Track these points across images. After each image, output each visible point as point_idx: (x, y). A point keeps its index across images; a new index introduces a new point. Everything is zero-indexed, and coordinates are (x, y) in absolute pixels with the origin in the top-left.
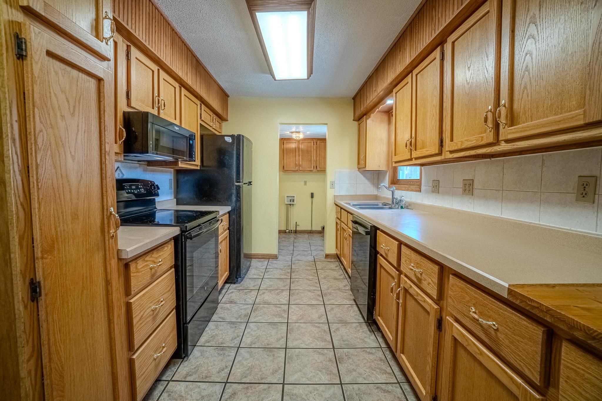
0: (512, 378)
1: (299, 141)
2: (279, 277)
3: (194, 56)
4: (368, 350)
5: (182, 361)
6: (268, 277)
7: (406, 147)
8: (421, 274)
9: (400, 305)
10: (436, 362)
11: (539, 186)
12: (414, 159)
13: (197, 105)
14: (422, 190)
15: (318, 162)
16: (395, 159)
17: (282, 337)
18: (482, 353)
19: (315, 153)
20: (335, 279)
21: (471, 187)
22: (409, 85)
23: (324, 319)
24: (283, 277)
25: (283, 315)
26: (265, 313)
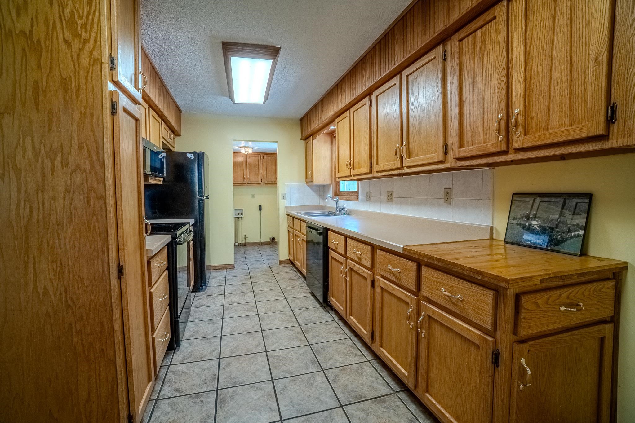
0: (406, 295)
1: (246, 155)
2: (241, 283)
3: (160, 78)
4: (326, 323)
5: (174, 352)
6: (230, 284)
7: (347, 166)
8: (361, 255)
9: (348, 281)
10: (372, 309)
11: (428, 194)
12: (352, 176)
13: (159, 123)
14: (359, 200)
15: (265, 176)
16: (338, 175)
17: (257, 324)
18: (394, 289)
19: (262, 167)
20: (291, 279)
21: (392, 196)
22: (348, 118)
23: (288, 308)
24: (244, 282)
25: (253, 309)
26: (236, 311)
